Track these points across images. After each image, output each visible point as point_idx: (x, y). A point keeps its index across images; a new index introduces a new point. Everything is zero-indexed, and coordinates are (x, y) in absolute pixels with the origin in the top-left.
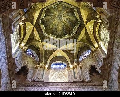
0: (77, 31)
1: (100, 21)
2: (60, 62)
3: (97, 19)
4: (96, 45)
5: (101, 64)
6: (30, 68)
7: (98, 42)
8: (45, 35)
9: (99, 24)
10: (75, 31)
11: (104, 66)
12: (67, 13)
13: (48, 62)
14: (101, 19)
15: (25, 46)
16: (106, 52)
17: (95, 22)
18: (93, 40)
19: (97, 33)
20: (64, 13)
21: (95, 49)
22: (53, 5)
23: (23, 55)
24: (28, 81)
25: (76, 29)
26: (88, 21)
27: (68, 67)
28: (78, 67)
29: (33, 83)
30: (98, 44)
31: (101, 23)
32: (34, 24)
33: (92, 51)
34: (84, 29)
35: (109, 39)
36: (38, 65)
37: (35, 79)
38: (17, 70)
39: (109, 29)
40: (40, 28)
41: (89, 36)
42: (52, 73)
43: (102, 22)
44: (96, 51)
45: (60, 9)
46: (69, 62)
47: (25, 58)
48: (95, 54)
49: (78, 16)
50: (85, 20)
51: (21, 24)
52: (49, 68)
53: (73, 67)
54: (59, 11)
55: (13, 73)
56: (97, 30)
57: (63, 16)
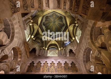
1: (77, 25)
2: (54, 47)
3: (76, 24)
4: (74, 39)
6: (37, 49)
9: (77, 27)
12: (58, 19)
14: (77, 24)
16: (78, 42)
17: (74, 25)
18: (72, 35)
19: (75, 32)
21: (73, 40)
22: (50, 14)
23: (33, 42)
24: (36, 56)
25: (63, 29)
26: (70, 25)
27: (58, 49)
28: (63, 49)
29: (39, 57)
30: (75, 38)
31: (78, 26)
32: (39, 25)
33: (71, 41)
34: (68, 30)
35: (81, 35)
36: (42, 48)
37: (40, 55)
38: (30, 50)
39: (81, 30)
40: (42, 28)
42: (49, 52)
44: (73, 42)
45: (54, 17)
46: (59, 47)
47: (34, 44)
50: (68, 24)
51: (31, 24)
52: (48, 49)
53: (61, 49)
56: (75, 30)
57: (56, 21)
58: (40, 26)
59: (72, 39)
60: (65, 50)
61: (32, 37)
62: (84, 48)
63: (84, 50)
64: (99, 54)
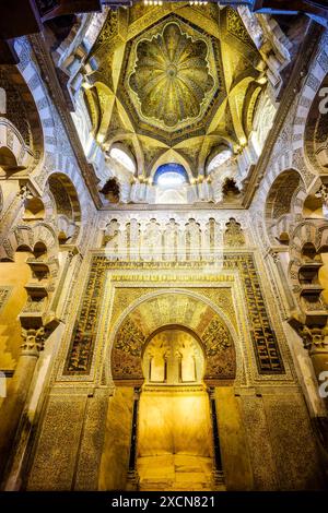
0: (209, 109)
1: (262, 81)
3: (257, 74)
4: (243, 140)
5: (245, 174)
6: (122, 184)
7: (247, 134)
8: (141, 118)
9: (260, 89)
10: (205, 110)
11: (249, 178)
12: (189, 57)
13: (153, 173)
14: (265, 76)
15: (106, 140)
16: (259, 151)
17: (250, 84)
18: (238, 129)
19: (249, 115)
20: (182, 59)
21: (239, 147)
23: (106, 159)
24: (122, 204)
25: (207, 104)
26: (235, 81)
27: (188, 181)
28: (205, 181)
29: (131, 206)
30: (247, 137)
31: (264, 86)
33: (232, 151)
34: (224, 105)
36: (135, 179)
37: (134, 199)
38: (102, 185)
39: (278, 99)
40: (130, 100)
41: (231, 121)
42: (161, 192)
43: (266, 84)
44: (240, 152)
45: (172, 45)
46: (190, 174)
47: (109, 165)
48: (238, 157)
49: (214, 66)
50: (228, 80)
51: (87, 86)
52: (155, 183)
53: (196, 181)
54: (169, 50)
55: (95, 190)
56: (251, 105)
57: (179, 67)
58: (122, 95)
59: (238, 143)
60: (209, 182)
61: (101, 138)
62: (274, 173)
63: (272, 181)
64: (321, 188)
